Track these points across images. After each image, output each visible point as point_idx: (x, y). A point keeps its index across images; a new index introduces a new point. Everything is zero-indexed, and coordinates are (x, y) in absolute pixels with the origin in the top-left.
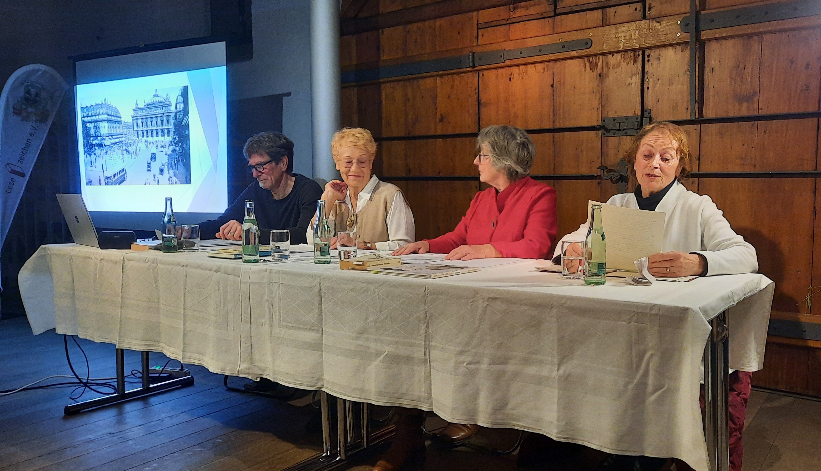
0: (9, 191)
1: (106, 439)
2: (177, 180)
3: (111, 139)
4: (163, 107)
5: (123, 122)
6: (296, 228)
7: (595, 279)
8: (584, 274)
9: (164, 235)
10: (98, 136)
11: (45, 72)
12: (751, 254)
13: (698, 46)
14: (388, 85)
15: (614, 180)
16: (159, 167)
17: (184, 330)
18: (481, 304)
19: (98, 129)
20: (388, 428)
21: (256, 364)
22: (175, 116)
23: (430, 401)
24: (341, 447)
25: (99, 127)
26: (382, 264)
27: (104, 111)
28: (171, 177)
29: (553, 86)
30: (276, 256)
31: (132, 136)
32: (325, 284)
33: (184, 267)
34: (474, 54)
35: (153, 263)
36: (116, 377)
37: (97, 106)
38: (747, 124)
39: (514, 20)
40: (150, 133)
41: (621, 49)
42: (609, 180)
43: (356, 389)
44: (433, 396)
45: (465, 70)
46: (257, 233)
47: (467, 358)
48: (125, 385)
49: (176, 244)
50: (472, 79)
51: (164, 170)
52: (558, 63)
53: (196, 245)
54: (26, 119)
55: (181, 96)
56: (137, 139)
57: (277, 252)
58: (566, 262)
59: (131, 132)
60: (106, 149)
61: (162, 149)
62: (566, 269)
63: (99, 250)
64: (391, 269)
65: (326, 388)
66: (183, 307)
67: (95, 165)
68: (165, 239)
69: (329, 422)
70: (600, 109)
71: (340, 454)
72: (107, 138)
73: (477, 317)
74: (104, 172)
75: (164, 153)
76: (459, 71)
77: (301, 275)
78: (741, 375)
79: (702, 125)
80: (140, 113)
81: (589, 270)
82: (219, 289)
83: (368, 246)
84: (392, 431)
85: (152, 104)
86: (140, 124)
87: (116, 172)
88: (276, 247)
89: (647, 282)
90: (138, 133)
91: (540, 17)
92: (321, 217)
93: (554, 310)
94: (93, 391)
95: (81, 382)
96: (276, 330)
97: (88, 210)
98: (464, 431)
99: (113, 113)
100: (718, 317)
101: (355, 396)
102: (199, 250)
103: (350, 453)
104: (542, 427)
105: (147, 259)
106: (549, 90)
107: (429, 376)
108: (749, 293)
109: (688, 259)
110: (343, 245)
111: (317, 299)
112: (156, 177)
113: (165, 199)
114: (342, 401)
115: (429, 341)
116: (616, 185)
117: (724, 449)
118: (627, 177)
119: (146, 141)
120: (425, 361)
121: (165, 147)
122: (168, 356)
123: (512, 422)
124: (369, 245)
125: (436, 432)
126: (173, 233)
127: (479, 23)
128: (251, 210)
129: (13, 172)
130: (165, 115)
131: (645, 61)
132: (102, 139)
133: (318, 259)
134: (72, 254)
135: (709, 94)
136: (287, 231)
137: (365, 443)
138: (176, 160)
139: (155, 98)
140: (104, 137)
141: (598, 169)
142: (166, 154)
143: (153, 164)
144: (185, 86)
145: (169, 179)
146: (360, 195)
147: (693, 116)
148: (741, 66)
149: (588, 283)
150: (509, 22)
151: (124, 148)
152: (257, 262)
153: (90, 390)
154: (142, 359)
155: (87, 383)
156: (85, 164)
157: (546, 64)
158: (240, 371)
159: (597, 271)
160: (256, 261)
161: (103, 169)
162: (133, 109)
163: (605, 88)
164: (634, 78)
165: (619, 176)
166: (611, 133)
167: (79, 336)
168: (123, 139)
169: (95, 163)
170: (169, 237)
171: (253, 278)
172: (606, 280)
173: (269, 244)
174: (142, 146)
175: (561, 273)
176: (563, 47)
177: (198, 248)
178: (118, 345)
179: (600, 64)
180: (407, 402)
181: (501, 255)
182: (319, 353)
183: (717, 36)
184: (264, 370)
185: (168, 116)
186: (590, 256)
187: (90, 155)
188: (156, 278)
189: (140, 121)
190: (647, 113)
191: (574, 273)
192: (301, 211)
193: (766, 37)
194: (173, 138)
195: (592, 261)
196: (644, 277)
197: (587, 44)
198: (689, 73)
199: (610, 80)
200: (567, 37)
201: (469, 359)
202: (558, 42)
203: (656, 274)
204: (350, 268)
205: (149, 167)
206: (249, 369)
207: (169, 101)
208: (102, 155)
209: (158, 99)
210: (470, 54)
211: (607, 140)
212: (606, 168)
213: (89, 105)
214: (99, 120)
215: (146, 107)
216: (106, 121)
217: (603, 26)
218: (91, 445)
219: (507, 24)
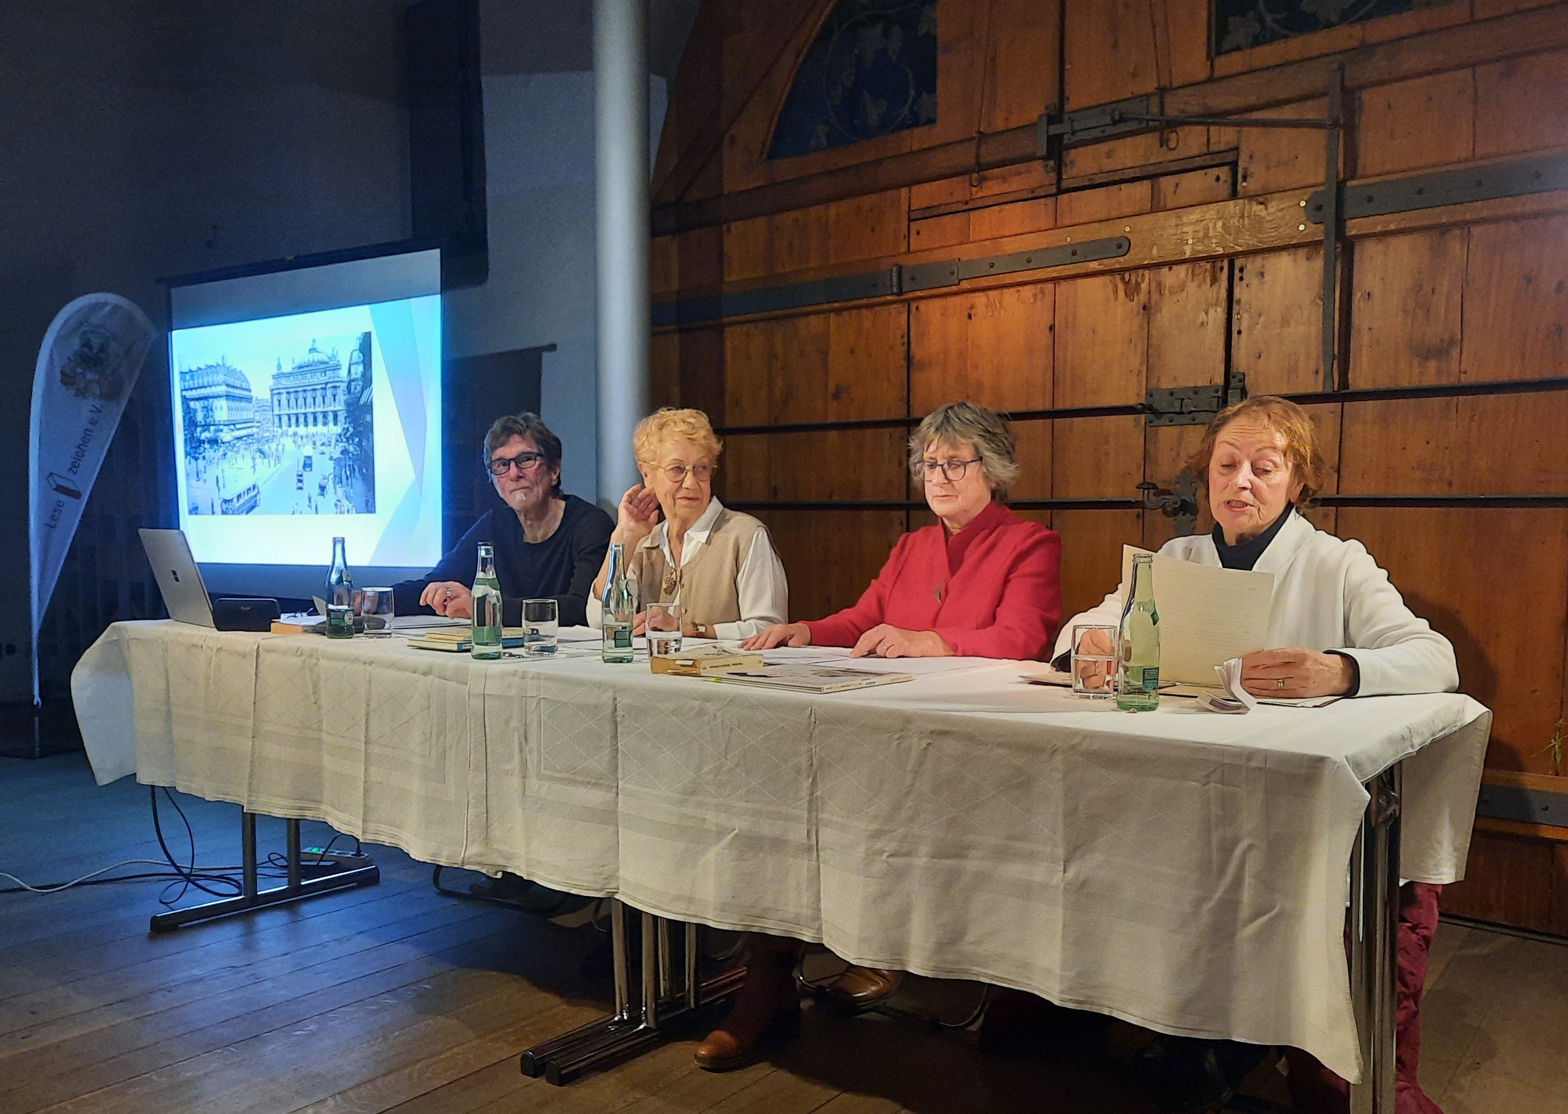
0: (53, 523)
1: (224, 977)
2: (350, 506)
3: (233, 430)
4: (325, 372)
5: (254, 399)
6: (569, 595)
7: (1137, 699)
8: (1116, 690)
9: (331, 607)
10: (210, 425)
11: (116, 308)
12: (1445, 656)
13: (1339, 250)
14: (738, 329)
15: (1169, 509)
16: (319, 482)
17: (365, 782)
18: (917, 744)
19: (210, 412)
20: (735, 972)
21: (495, 846)
22: (347, 387)
23: (816, 924)
24: (647, 1007)
25: (212, 410)
26: (729, 665)
27: (220, 378)
28: (339, 501)
29: (1052, 328)
30: (533, 647)
31: (270, 424)
32: (624, 701)
33: (367, 665)
34: (900, 268)
35: (311, 656)
36: (242, 866)
37: (209, 370)
38: (1437, 401)
39: (979, 203)
40: (301, 420)
41: (1187, 256)
42: (1160, 510)
43: (679, 898)
44: (823, 916)
45: (882, 299)
46: (498, 604)
47: (887, 845)
48: (258, 881)
49: (350, 622)
50: (896, 316)
51: (327, 487)
52: (1063, 285)
53: (387, 626)
54: (81, 393)
55: (358, 351)
56: (279, 430)
57: (535, 641)
58: (1081, 665)
59: (268, 417)
60: (225, 449)
61: (323, 448)
62: (1081, 680)
63: (215, 633)
64: (745, 675)
65: (624, 894)
66: (363, 739)
67: (204, 478)
68: (332, 613)
69: (626, 957)
70: (1144, 372)
71: (646, 1016)
72: (226, 429)
73: (909, 768)
74: (219, 490)
75: (327, 456)
76: (872, 301)
77: (580, 683)
78: (1419, 891)
79: (1345, 403)
80: (284, 382)
81: (1125, 682)
82: (428, 708)
83: (700, 630)
84: (741, 979)
85: (307, 366)
86: (284, 402)
87: (242, 491)
88: (533, 630)
89: (1239, 707)
90: (280, 419)
91: (1030, 196)
92: (617, 574)
93: (1059, 758)
94: (200, 890)
95: (181, 873)
96: (533, 783)
97: (197, 560)
98: (876, 983)
99: (237, 383)
100: (1380, 776)
101: (676, 910)
102: (393, 635)
103: (662, 1018)
104: (1030, 979)
105: (299, 651)
106: (1044, 338)
107: (815, 877)
108: (1441, 731)
109: (1322, 664)
110: (655, 629)
111: (608, 727)
112: (312, 500)
113: (332, 540)
114: (651, 919)
115: (817, 811)
116: (1172, 519)
117: (1387, 1034)
118: (1195, 505)
119: (295, 434)
120: (809, 849)
121: (330, 445)
122: (336, 829)
123: (975, 968)
124: (702, 629)
125: (824, 983)
126: (346, 601)
127: (912, 208)
128: (489, 561)
129: (60, 489)
130: (329, 385)
131: (1235, 278)
132: (217, 431)
133: (608, 654)
134: (166, 638)
135: (1361, 341)
136: (552, 601)
137: (692, 1000)
138: (350, 470)
139: (311, 354)
140: (221, 427)
141: (1137, 488)
142: (331, 459)
143: (306, 476)
144: (366, 333)
145: (336, 505)
146: (688, 534)
147: (1329, 384)
148: (1427, 288)
149: (1123, 707)
150: (969, 207)
151: (256, 446)
152: (499, 658)
153: (195, 887)
154: (289, 833)
155: (190, 875)
156: (188, 475)
157: (1039, 286)
158: (466, 857)
159: (1141, 683)
160: (497, 657)
161: (219, 484)
162: (273, 376)
163: (1154, 332)
164: (1211, 312)
165: (1179, 503)
166: (1165, 420)
167: (177, 789)
168: (255, 430)
169: (203, 474)
170: (339, 611)
171: (492, 688)
172: (1160, 702)
173: (521, 626)
174: (288, 442)
175: (1071, 686)
176: (1074, 253)
177: (389, 631)
178: (248, 807)
179: (1144, 286)
180: (775, 924)
181: (952, 653)
182: (611, 829)
183: (1379, 228)
184: (509, 857)
185: (334, 387)
186: (1128, 654)
187: (196, 459)
188: (315, 685)
189: (284, 397)
190: (1237, 379)
191: (1097, 688)
192: (576, 565)
193: (1476, 230)
194: (344, 429)
195: (1131, 664)
196: (1235, 697)
197: (1120, 246)
198: (1321, 303)
199: (1164, 317)
200: (1081, 235)
201: (891, 847)
202: (1064, 243)
203: (1257, 691)
204: (669, 671)
205: (300, 481)
206: (482, 855)
207: (337, 359)
208: (216, 460)
209: (317, 357)
210: (894, 269)
211: (1156, 433)
212: (1155, 487)
213: (194, 368)
214: (211, 395)
215: (295, 371)
216: (225, 398)
217: (1152, 211)
218: (198, 987)
219: (964, 211)
